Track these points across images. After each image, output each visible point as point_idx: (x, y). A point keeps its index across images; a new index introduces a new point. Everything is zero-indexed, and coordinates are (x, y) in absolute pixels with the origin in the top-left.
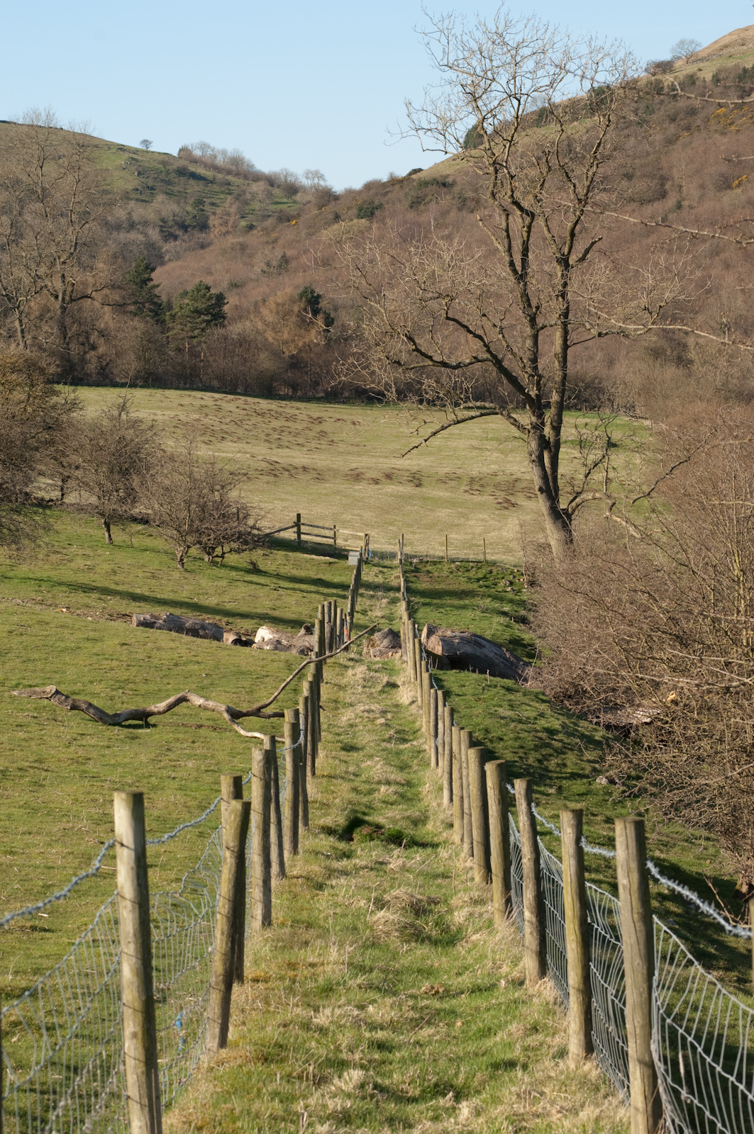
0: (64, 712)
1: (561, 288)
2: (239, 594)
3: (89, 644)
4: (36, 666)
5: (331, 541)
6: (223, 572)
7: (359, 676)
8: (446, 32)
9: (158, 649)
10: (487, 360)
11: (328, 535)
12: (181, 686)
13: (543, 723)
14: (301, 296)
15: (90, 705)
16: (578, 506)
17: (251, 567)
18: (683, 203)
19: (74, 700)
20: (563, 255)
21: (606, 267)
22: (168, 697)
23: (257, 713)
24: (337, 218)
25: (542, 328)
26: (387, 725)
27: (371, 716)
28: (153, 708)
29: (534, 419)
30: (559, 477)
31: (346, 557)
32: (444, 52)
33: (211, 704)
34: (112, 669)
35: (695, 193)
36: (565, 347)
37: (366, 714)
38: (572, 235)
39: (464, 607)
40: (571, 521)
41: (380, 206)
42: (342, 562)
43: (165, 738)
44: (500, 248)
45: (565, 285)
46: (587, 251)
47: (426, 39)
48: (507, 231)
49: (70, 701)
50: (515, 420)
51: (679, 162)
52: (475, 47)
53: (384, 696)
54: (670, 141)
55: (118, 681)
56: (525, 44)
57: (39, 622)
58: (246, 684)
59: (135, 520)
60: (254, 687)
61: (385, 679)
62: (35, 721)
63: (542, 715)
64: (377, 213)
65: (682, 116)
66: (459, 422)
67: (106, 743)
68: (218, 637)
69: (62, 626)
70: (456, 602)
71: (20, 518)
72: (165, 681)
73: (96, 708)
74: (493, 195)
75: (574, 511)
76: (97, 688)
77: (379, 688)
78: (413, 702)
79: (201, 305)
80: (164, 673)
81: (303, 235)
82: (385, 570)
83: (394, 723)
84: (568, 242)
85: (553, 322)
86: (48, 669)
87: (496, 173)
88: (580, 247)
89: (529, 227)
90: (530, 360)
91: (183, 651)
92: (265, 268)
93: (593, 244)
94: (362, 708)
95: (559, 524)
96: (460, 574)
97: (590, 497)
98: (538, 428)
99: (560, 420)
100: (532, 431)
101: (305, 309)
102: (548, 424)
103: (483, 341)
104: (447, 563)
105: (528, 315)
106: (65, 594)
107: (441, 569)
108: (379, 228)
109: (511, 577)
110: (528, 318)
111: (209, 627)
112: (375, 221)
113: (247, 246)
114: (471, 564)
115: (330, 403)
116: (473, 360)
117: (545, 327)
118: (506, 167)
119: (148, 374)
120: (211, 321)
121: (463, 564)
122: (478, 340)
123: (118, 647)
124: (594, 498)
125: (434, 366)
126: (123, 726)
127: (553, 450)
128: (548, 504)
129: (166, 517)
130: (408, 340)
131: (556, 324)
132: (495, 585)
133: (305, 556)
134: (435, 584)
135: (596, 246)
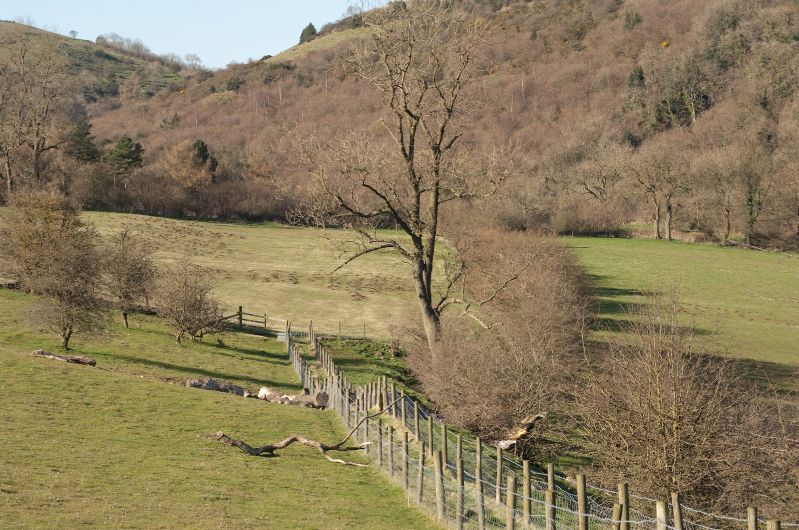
0: (228, 447)
1: (435, 166)
5: (262, 325)
6: (203, 347)
10: (387, 212)
11: (259, 321)
14: (195, 146)
15: (243, 443)
16: (444, 307)
17: (218, 343)
19: (233, 440)
20: (436, 144)
23: (337, 448)
24: (213, 90)
25: (422, 192)
28: (277, 445)
29: (416, 250)
30: (431, 287)
31: (276, 336)
33: (311, 442)
36: (437, 204)
38: (443, 131)
39: (361, 371)
40: (439, 315)
41: (243, 82)
42: (273, 339)
43: (291, 463)
44: (395, 138)
45: (437, 164)
46: (452, 142)
48: (401, 128)
50: (404, 250)
64: (241, 86)
66: (367, 252)
70: (355, 368)
73: (246, 445)
74: (392, 105)
75: (441, 310)
79: (125, 152)
81: (189, 101)
82: (302, 345)
84: (440, 136)
85: (430, 188)
87: (394, 91)
88: (446, 141)
89: (415, 126)
90: (414, 212)
92: (163, 124)
93: (456, 137)
95: (432, 318)
96: (349, 347)
97: (453, 301)
98: (419, 256)
99: (432, 251)
100: (415, 258)
101: (198, 155)
102: (425, 253)
103: (386, 200)
104: (340, 340)
105: (414, 183)
106: (125, 364)
107: (337, 344)
108: (243, 97)
109: (383, 349)
110: (414, 185)
111: (235, 388)
112: (240, 92)
113: (149, 108)
114: (356, 341)
115: (222, 222)
116: (379, 212)
117: (425, 190)
118: (402, 88)
119: (97, 201)
120: (132, 162)
121: (351, 340)
122: (383, 199)
123: (216, 404)
124: (455, 302)
125: (353, 215)
126: (261, 455)
127: (428, 270)
128: (425, 305)
129: (169, 311)
130: (337, 199)
131: (431, 189)
132: (373, 355)
133: (247, 335)
134: (337, 355)
135: (458, 139)
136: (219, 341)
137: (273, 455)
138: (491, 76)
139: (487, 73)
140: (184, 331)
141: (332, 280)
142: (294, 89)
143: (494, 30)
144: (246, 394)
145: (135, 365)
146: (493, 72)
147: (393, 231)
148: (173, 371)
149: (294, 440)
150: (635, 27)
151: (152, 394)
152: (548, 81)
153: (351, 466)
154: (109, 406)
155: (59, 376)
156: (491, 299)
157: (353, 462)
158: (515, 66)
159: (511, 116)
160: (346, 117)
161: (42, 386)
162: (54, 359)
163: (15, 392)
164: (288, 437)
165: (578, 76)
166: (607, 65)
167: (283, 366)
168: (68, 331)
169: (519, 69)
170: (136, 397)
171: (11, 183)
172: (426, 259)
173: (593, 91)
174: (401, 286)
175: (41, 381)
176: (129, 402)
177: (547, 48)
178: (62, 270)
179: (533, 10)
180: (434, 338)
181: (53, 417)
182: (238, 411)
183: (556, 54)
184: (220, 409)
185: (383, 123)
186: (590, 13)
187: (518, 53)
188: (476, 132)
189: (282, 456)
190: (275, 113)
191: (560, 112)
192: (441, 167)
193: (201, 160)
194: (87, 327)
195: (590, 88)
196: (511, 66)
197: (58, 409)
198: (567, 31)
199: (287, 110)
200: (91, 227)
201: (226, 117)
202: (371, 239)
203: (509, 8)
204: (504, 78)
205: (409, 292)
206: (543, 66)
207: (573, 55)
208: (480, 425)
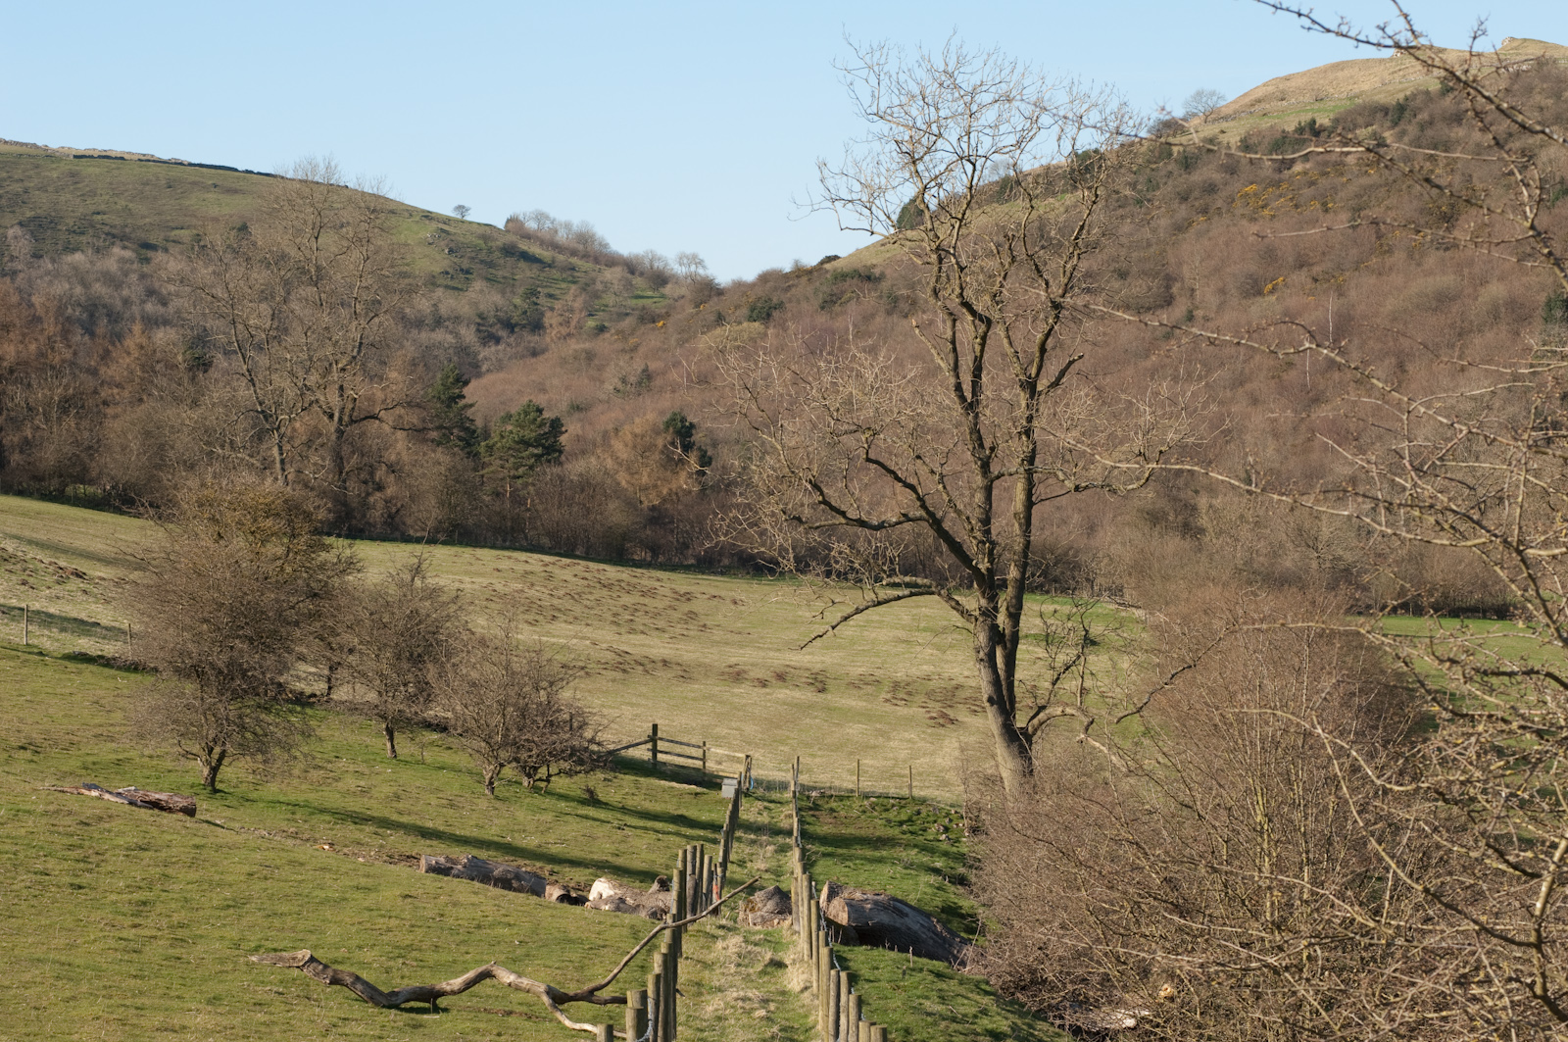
0: (320, 987)
1: (1025, 423)
2: (568, 833)
3: (359, 895)
4: (284, 922)
5: (698, 764)
6: (548, 802)
7: (733, 950)
8: (876, 69)
9: (455, 905)
10: (920, 519)
11: (694, 755)
12: (485, 957)
13: (985, 1023)
14: (668, 424)
15: (358, 978)
16: (1041, 724)
17: (587, 796)
18: (1195, 313)
19: (335, 971)
20: (1030, 377)
21: (1087, 395)
22: (467, 970)
23: (589, 996)
24: (720, 319)
25: (998, 477)
26: (768, 1019)
27: (747, 1005)
28: (445, 986)
29: (983, 602)
30: (1016, 683)
31: (719, 787)
32: (873, 96)
33: (525, 982)
34: (389, 930)
35: (1213, 300)
36: (1029, 504)
37: (740, 1003)
38: (1043, 350)
39: (880, 860)
40: (1029, 742)
41: (780, 306)
42: (713, 793)
43: (460, 1027)
44: (942, 365)
45: (1030, 419)
46: (1062, 373)
47: (850, 78)
48: (953, 342)
49: (330, 973)
50: (957, 603)
51: (1192, 257)
52: (916, 90)
53: (766, 979)
54: (1180, 228)
55: (398, 947)
56: (984, 88)
57: (291, 862)
58: (575, 957)
59: (428, 726)
60: (586, 961)
61: (768, 956)
62: (280, 998)
63: (984, 1012)
64: (776, 314)
65: (1196, 194)
66: (879, 603)
67: (377, 1033)
68: (537, 890)
69: (322, 869)
70: (869, 853)
71: (270, 718)
72: (463, 949)
73: (366, 983)
74: (935, 293)
75: (1035, 730)
76: (368, 955)
77: (759, 967)
78: (806, 988)
79: (529, 434)
80: (461, 938)
81: (673, 342)
82: (772, 806)
83: (779, 1017)
84: (1037, 360)
85: (1013, 470)
86: (301, 927)
87: (940, 262)
88: (1052, 369)
89: (984, 338)
90: (981, 520)
91: (489, 909)
92: (620, 386)
93: (1071, 363)
94: (735, 995)
95: (1015, 748)
96: (875, 814)
97: (1059, 713)
98: (989, 614)
99: (1019, 610)
100: (981, 619)
101: (672, 443)
102: (1003, 609)
103: (916, 492)
104: (858, 798)
105: (980, 459)
106: (328, 826)
107: (850, 806)
108: (777, 335)
109: (947, 820)
110: (979, 463)
112: (772, 325)
113: (595, 355)
114: (892, 801)
115: (703, 573)
116: (902, 519)
117: (1003, 475)
118: (954, 255)
120: (542, 455)
121: (881, 800)
122: (909, 491)
123: (400, 900)
124: (1064, 714)
125: (846, 524)
127: (1008, 645)
128: (1000, 720)
129: (474, 725)
131: (1018, 473)
132: (925, 831)
133: (663, 782)
134: (841, 827)
135: (1075, 366)
136: (590, 792)
138: (1273, 298)
139: (1260, 293)
140: (501, 765)
141: (894, 685)
142: (879, 319)
143: (1278, 209)
145: (352, 827)
146: (1272, 291)
148: (434, 843)
149: (487, 975)
150: (1559, 203)
152: (1382, 309)
154: (129, 892)
155: (61, 829)
156: (1140, 710)
158: (1316, 280)
159: (1305, 377)
162: (100, 798)
164: (471, 968)
165: (1443, 300)
166: (1501, 279)
168: (215, 755)
169: (1325, 286)
170: (218, 878)
173: (1471, 331)
176: (190, 886)
177: (1381, 245)
179: (1355, 169)
180: (1018, 788)
183: (1399, 256)
185: (917, 331)
186: (1470, 176)
187: (1324, 253)
188: (1236, 408)
189: (455, 1012)
191: (1404, 371)
192: (1037, 426)
193: (678, 453)
195: (1466, 324)
196: (1309, 280)
198: (1422, 211)
203: (1308, 166)
204: (1293, 302)
206: (1373, 280)
207: (1432, 259)
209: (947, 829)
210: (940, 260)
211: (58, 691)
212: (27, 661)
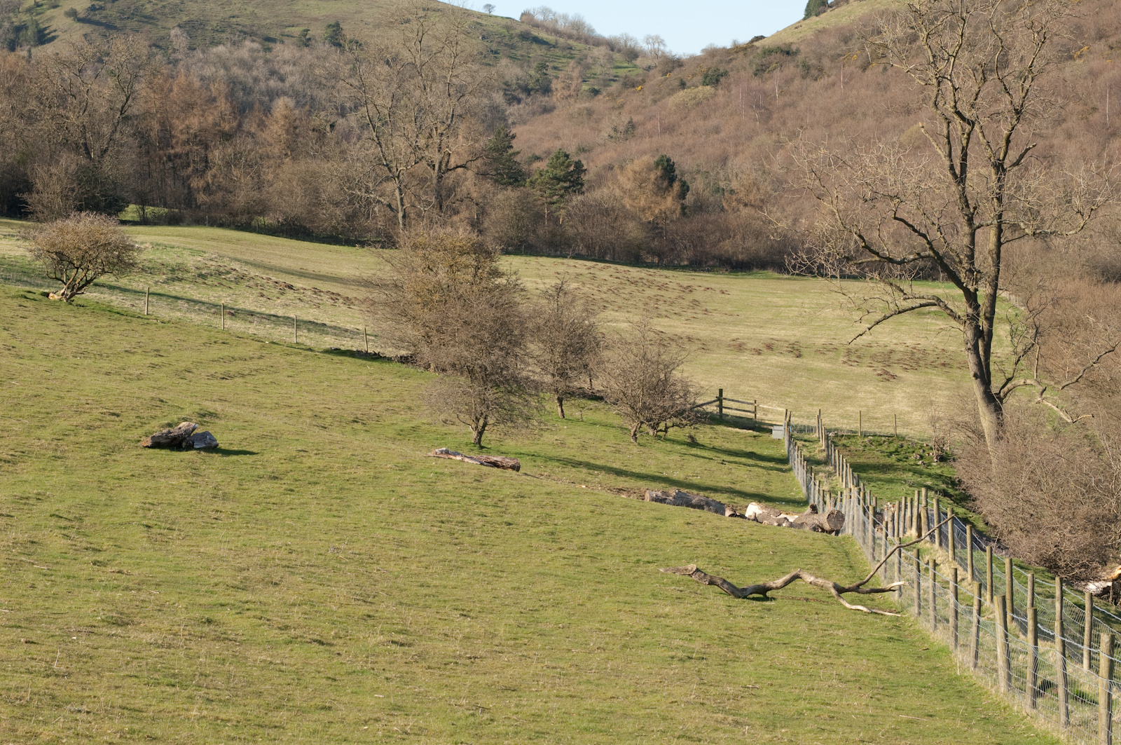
0: (703, 586)
1: (997, 191)
5: (751, 415)
10: (929, 256)
11: (747, 409)
14: (657, 164)
15: (725, 581)
16: (1009, 391)
17: (689, 440)
19: (711, 577)
20: (999, 160)
23: (856, 589)
24: (683, 85)
25: (979, 227)
28: (772, 584)
29: (970, 311)
30: (991, 363)
31: (770, 431)
33: (820, 581)
36: (999, 244)
38: (1008, 141)
40: (1002, 403)
41: (725, 74)
42: (766, 436)
43: (793, 610)
44: (940, 152)
45: (1000, 188)
46: (1022, 156)
48: (948, 137)
49: (708, 578)
50: (952, 311)
62: (684, 594)
64: (722, 80)
66: (900, 312)
70: (882, 476)
73: (728, 584)
74: (936, 105)
75: (1005, 396)
79: (560, 173)
81: (649, 101)
82: (807, 444)
84: (1003, 149)
85: (989, 222)
87: (939, 85)
88: (1013, 155)
89: (969, 135)
90: (966, 256)
92: (612, 133)
93: (1027, 150)
95: (992, 407)
96: (873, 447)
97: (1022, 383)
98: (974, 318)
99: (993, 312)
100: (968, 322)
101: (661, 177)
102: (982, 314)
103: (927, 239)
104: (861, 437)
105: (966, 215)
106: (560, 469)
107: (856, 443)
108: (724, 95)
109: (921, 451)
110: (966, 218)
111: (713, 504)
112: (720, 88)
113: (594, 112)
114: (883, 438)
115: (695, 271)
116: (917, 257)
117: (982, 226)
118: (951, 81)
119: (521, 242)
120: (570, 187)
121: (876, 438)
122: (921, 238)
123: (686, 526)
124: (1025, 384)
125: (880, 261)
126: (749, 599)
127: (986, 338)
128: (982, 389)
129: (621, 395)
130: (857, 238)
131: (991, 224)
132: (907, 458)
133: (730, 429)
134: (856, 458)
135: (1030, 152)
136: (691, 437)
137: (766, 599)
138: (1079, 62)
139: (1071, 58)
140: (642, 423)
141: (849, 352)
142: (797, 82)
144: (728, 513)
147: (936, 283)
149: (796, 577)
151: (598, 510)
153: (876, 615)
154: (538, 526)
156: (1077, 381)
157: (880, 609)
158: (1112, 48)
159: (1106, 118)
160: (870, 122)
161: (447, 499)
163: (409, 506)
164: (788, 573)
167: (780, 473)
168: (481, 422)
169: (1118, 52)
170: (576, 515)
171: (404, 217)
172: (983, 324)
174: (947, 361)
175: (446, 492)
178: (473, 337)
180: (994, 435)
181: (461, 541)
182: (717, 536)
184: (693, 533)
185: (923, 130)
187: (1117, 28)
188: (1056, 142)
189: (779, 600)
190: (769, 117)
192: (1006, 192)
193: (666, 184)
194: (508, 417)
196: (1107, 48)
197: (468, 530)
199: (787, 112)
200: (514, 278)
201: (701, 123)
202: (905, 294)
204: (1096, 64)
205: (959, 371)
208: (1060, 560)
209: (922, 457)
210: (939, 83)
211: (340, 377)
212: (306, 356)
